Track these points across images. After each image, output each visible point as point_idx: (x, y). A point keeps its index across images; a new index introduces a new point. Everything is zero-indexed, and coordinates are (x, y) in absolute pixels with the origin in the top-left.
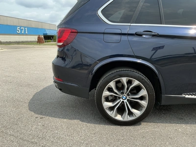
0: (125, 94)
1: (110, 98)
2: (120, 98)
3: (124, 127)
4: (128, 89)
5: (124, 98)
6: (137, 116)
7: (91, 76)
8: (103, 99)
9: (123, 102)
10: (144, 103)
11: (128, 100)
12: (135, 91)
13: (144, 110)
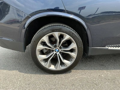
0: (57, 47)
1: (45, 51)
2: (53, 51)
3: (57, 75)
4: (60, 43)
5: (56, 51)
6: (68, 66)
7: (24, 31)
8: (38, 53)
9: (56, 54)
10: (74, 55)
11: (60, 53)
12: (67, 45)
13: (74, 60)
